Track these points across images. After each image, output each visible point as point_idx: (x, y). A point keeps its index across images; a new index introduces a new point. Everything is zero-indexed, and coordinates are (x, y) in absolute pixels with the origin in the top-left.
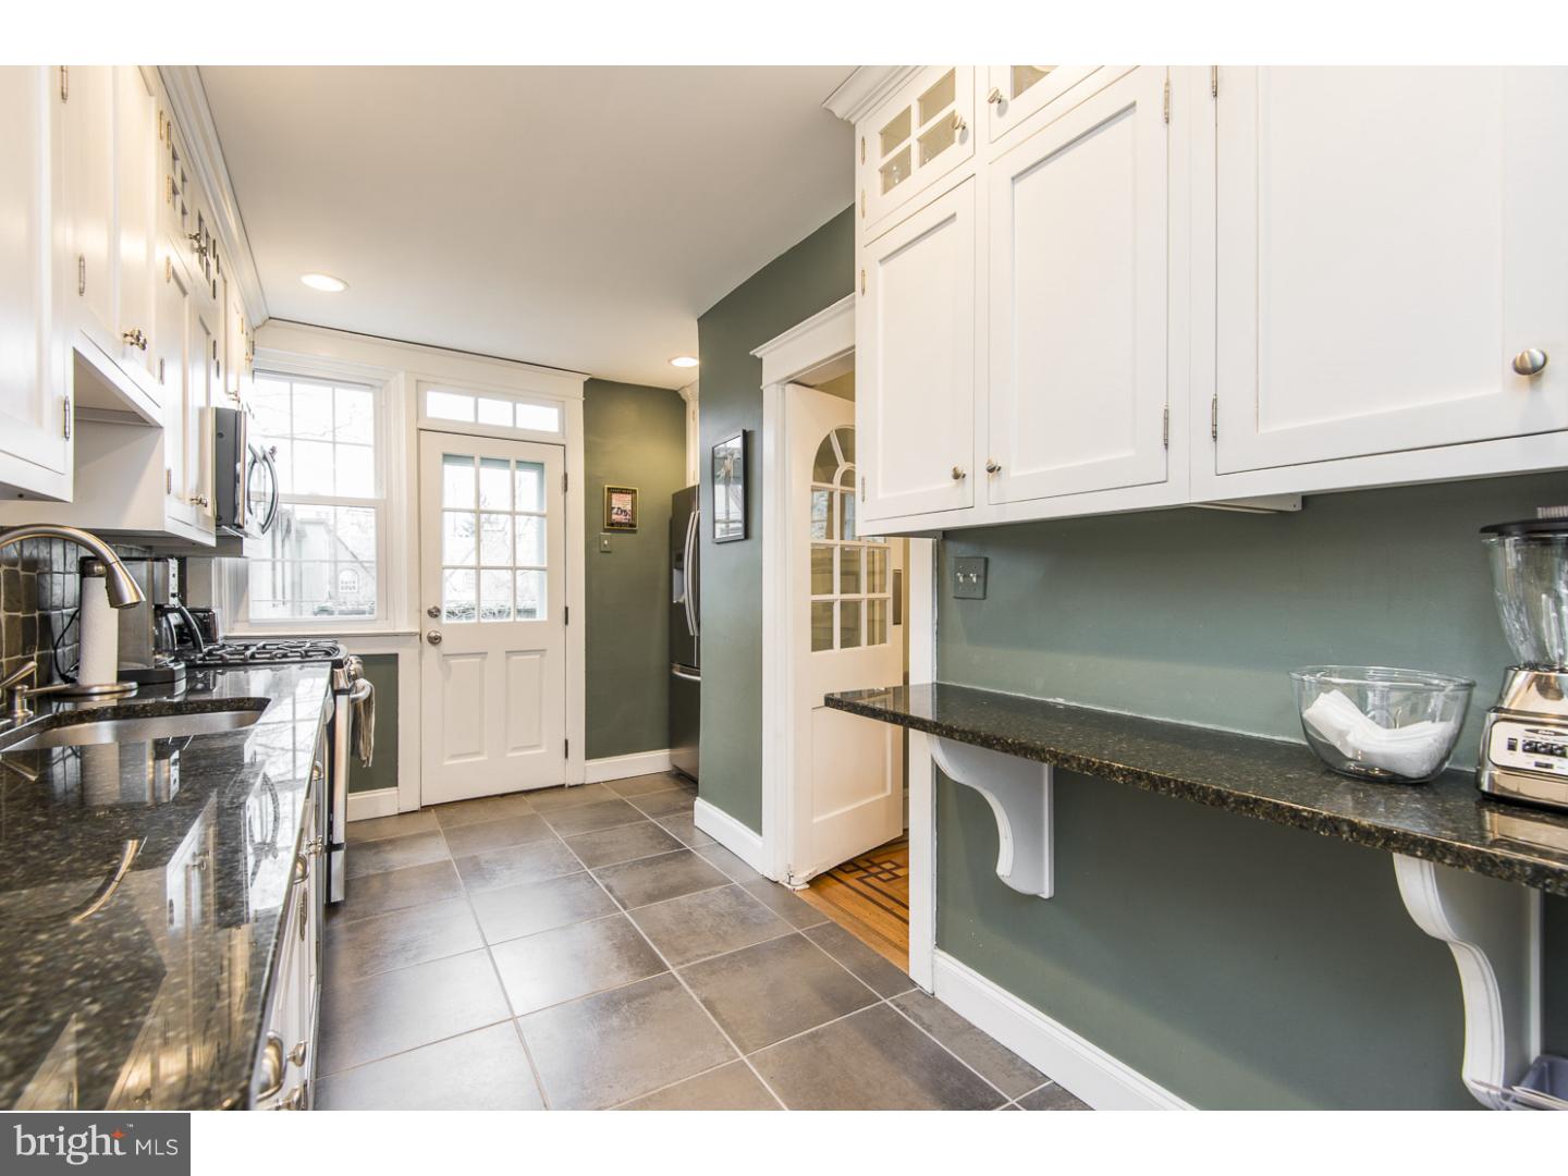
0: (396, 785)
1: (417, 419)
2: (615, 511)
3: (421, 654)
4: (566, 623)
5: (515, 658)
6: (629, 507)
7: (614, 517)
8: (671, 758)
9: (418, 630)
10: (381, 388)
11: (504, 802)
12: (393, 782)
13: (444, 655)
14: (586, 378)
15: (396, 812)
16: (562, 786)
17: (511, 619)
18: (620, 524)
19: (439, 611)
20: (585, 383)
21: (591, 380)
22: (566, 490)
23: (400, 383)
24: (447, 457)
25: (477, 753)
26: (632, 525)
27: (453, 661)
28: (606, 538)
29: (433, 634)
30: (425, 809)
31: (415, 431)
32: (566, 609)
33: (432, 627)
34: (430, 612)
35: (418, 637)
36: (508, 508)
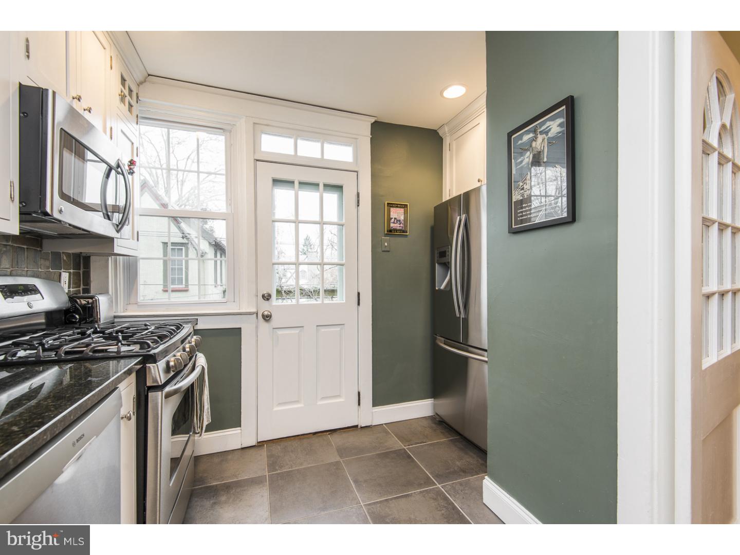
0: (240, 426)
1: (254, 153)
2: (392, 221)
3: (257, 327)
4: (359, 304)
5: (323, 330)
6: (402, 218)
7: (392, 225)
8: (435, 406)
9: (254, 310)
10: (230, 132)
11: (315, 440)
12: (238, 424)
13: (274, 328)
14: (373, 120)
15: (240, 447)
16: (357, 426)
17: (319, 301)
18: (396, 230)
19: (270, 296)
20: (372, 124)
21: (376, 122)
22: (358, 206)
23: (243, 128)
24: (276, 182)
25: (297, 402)
26: (404, 232)
27: (280, 332)
28: (386, 241)
29: (266, 313)
30: (260, 444)
31: (253, 161)
32: (359, 294)
33: (265, 307)
34: (263, 296)
35: (255, 315)
36: (317, 218)
